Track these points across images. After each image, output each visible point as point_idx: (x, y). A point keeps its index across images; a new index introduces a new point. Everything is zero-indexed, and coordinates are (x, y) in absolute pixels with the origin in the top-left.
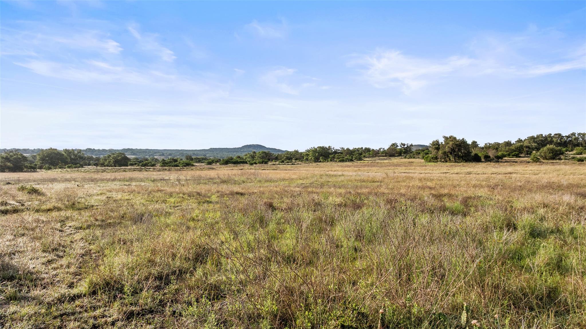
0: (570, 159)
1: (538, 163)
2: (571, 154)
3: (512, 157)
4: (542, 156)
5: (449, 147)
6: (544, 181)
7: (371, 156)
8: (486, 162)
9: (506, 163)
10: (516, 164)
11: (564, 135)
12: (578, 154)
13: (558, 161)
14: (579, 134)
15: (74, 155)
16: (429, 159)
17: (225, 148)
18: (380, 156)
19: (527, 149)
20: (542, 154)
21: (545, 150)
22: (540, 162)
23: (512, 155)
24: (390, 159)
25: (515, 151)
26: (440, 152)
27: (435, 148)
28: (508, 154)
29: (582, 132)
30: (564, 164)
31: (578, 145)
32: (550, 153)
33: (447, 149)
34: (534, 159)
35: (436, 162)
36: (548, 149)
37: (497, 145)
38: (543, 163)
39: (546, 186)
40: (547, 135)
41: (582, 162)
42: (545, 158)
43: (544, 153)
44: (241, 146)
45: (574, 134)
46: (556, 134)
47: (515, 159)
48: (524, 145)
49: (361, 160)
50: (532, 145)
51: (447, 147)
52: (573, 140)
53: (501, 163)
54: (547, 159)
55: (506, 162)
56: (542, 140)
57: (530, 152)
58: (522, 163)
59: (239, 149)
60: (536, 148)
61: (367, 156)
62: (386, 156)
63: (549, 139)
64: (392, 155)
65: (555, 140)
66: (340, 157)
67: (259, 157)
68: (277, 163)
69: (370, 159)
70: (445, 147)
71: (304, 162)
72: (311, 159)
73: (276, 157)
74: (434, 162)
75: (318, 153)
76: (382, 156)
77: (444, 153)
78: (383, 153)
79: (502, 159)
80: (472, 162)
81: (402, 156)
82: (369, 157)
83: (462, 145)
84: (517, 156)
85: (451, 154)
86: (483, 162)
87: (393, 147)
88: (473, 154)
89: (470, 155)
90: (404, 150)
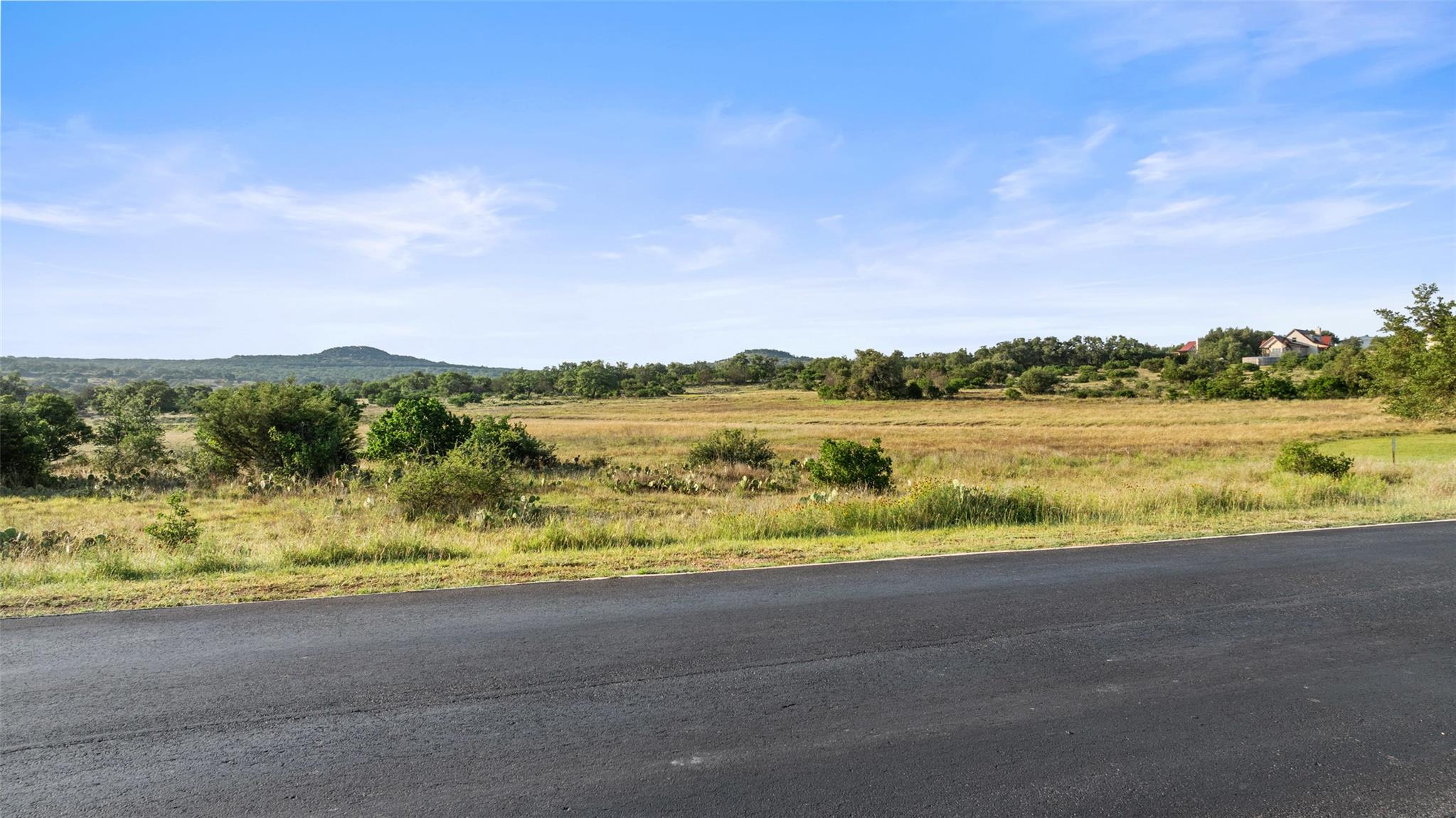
0: (1067, 392)
1: (1018, 402)
2: (1072, 380)
3: (973, 388)
4: (1024, 387)
5: (868, 372)
6: (1028, 435)
7: (696, 383)
8: (932, 399)
9: (966, 402)
10: (983, 402)
11: (1061, 341)
12: (1082, 382)
13: (1048, 396)
14: (1087, 339)
16: (828, 392)
17: (275, 356)
18: (715, 384)
19: (998, 371)
20: (1025, 384)
21: (1028, 376)
22: (1021, 399)
23: (973, 384)
24: (737, 390)
25: (978, 376)
26: (852, 381)
27: (843, 372)
28: (966, 381)
29: (1092, 336)
30: (1058, 403)
31: (1084, 361)
32: (1036, 382)
33: (864, 376)
34: (1012, 394)
35: (841, 399)
36: (1034, 374)
37: (940, 358)
38: (1026, 401)
39: (1029, 441)
40: (1032, 339)
41: (1084, 400)
42: (1029, 391)
43: (1027, 381)
44: (319, 351)
45: (1077, 339)
46: (1048, 339)
47: (978, 391)
48: (993, 363)
49: (682, 393)
50: (1006, 364)
51: (864, 372)
52: (1077, 351)
53: (958, 402)
54: (1032, 393)
55: (966, 399)
56: (1023, 351)
57: (1003, 377)
58: (992, 401)
59: (317, 359)
60: (1013, 369)
61: (688, 383)
62: (728, 383)
63: (1036, 348)
64: (739, 382)
65: (1046, 350)
66: (634, 386)
67: (446, 386)
68: (496, 400)
69: (696, 390)
70: (861, 371)
71: (564, 399)
72: (581, 392)
73: (485, 386)
74: (838, 399)
75: (596, 378)
76: (719, 383)
77: (861, 383)
78: (723, 376)
79: (958, 392)
80: (909, 398)
81: (760, 383)
82: (691, 386)
83: (891, 367)
84: (982, 385)
85: (871, 384)
86: (927, 399)
87: (738, 363)
88: (909, 385)
89: (904, 386)
90: (763, 371)
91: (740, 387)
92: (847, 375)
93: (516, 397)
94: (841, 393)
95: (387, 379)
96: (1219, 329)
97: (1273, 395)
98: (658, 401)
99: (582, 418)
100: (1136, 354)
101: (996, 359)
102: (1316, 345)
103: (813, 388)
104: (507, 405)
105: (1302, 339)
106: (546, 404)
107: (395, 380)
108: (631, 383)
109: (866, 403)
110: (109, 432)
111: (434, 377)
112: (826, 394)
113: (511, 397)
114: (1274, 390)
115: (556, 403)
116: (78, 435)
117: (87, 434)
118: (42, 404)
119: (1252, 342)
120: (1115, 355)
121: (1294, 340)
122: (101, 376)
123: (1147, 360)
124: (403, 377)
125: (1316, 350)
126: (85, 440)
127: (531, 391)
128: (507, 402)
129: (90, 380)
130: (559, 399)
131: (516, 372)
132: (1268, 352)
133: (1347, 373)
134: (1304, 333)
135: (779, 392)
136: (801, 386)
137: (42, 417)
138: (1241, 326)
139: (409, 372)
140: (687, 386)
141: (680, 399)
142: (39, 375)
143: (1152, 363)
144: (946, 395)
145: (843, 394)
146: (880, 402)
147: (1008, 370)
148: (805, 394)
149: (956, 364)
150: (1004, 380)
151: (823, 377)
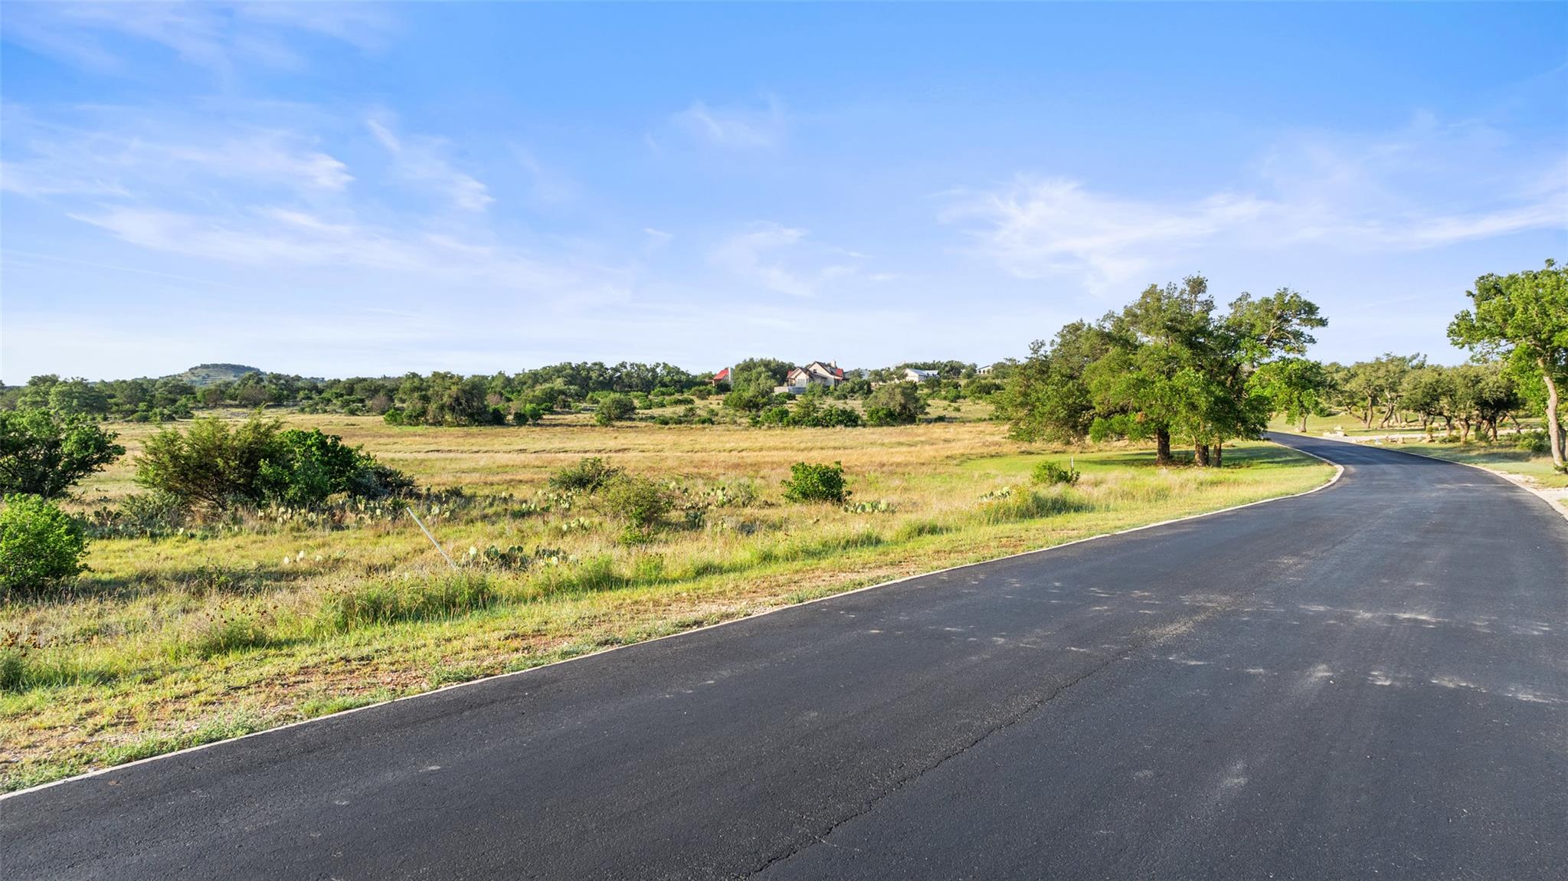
0: (646, 419)
4: (608, 413)
5: (450, 396)
8: (519, 426)
11: (608, 367)
14: (632, 366)
16: (398, 417)
20: (605, 411)
21: (608, 403)
22: (612, 426)
23: (548, 410)
25: (546, 402)
28: (540, 406)
29: (637, 362)
32: (616, 409)
33: (446, 399)
34: (603, 421)
36: (614, 401)
40: (579, 364)
43: (607, 407)
48: (555, 388)
51: (445, 395)
52: (623, 376)
60: (576, 394)
62: (245, 406)
63: (584, 373)
65: (594, 375)
66: (124, 408)
70: (442, 395)
74: (411, 425)
76: (231, 406)
77: (442, 408)
79: (541, 418)
80: (491, 425)
81: (286, 406)
82: (198, 408)
83: (474, 392)
84: (551, 411)
85: (452, 409)
86: (512, 426)
87: (251, 382)
88: (491, 411)
89: (486, 412)
90: (285, 392)
92: (426, 399)
94: (416, 419)
96: (752, 359)
97: (840, 422)
100: (680, 381)
101: (559, 383)
102: (833, 377)
103: (357, 413)
105: (821, 371)
108: (117, 405)
109: (445, 429)
112: (395, 418)
114: (840, 418)
119: (781, 373)
120: (660, 382)
121: (815, 371)
123: (696, 388)
125: (833, 381)
132: (794, 382)
133: (892, 404)
134: (822, 365)
135: (315, 416)
136: (340, 410)
138: (769, 357)
140: (192, 408)
143: (701, 391)
144: (530, 422)
145: (418, 420)
146: (465, 429)
147: (571, 396)
148: (353, 419)
149: (503, 388)
150: (569, 407)
151: (362, 401)
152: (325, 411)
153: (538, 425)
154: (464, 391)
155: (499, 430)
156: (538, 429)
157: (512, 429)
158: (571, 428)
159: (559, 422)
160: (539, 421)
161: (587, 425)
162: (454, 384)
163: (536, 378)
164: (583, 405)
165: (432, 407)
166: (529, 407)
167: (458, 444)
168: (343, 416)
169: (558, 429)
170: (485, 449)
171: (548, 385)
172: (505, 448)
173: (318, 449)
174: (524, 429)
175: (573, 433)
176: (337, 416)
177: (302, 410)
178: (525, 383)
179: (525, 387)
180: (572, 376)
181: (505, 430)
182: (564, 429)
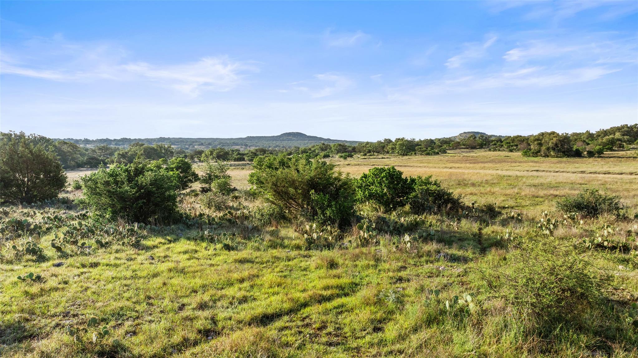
3: (607, 151)
5: (552, 143)
8: (589, 157)
15: (164, 149)
16: (528, 153)
18: (461, 149)
19: (619, 142)
23: (608, 149)
24: (473, 151)
25: (609, 145)
28: (604, 148)
33: (550, 145)
35: (537, 157)
44: (279, 134)
48: (615, 138)
49: (446, 153)
50: (624, 138)
59: (279, 138)
60: (628, 141)
61: (447, 148)
62: (468, 148)
64: (473, 148)
66: (422, 150)
67: (336, 150)
68: (359, 156)
69: (452, 151)
70: (549, 143)
71: (390, 156)
72: (398, 153)
73: (353, 149)
74: (534, 157)
75: (405, 146)
76: (463, 148)
77: (548, 149)
78: (464, 145)
79: (603, 154)
80: (575, 157)
81: (484, 148)
82: (450, 149)
83: (566, 140)
84: (611, 150)
85: (554, 149)
86: (586, 157)
87: (471, 138)
88: (574, 150)
89: (572, 151)
90: (484, 142)
91: (474, 150)
92: (540, 145)
93: (368, 155)
94: (536, 154)
95: (310, 147)
98: (436, 157)
99: (406, 166)
101: (618, 135)
104: (365, 159)
106: (383, 158)
107: (313, 147)
108: (420, 148)
109: (550, 159)
110: (206, 177)
111: (330, 146)
112: (526, 154)
113: (365, 155)
115: (387, 158)
116: (192, 178)
117: (196, 177)
118: (177, 163)
122: (199, 145)
124: (317, 145)
126: (196, 181)
127: (374, 152)
128: (364, 157)
129: (196, 147)
130: (388, 156)
131: (365, 143)
135: (495, 153)
136: (506, 150)
137: (177, 170)
139: (320, 144)
140: (447, 150)
141: (447, 156)
142: (178, 145)
144: (596, 155)
145: (537, 154)
146: (560, 159)
147: (625, 142)
148: (510, 154)
149: (587, 138)
150: (623, 147)
151: (517, 145)
152: (499, 150)
153: (601, 157)
154: (560, 141)
155: (577, 159)
156: (600, 159)
157: (585, 159)
158: (620, 159)
159: (615, 155)
160: (602, 155)
161: (631, 157)
162: (554, 137)
163: (605, 133)
164: (632, 146)
165: (544, 148)
166: (598, 147)
167: (550, 167)
168: (507, 153)
169: (612, 159)
170: (562, 170)
171: (611, 136)
172: (573, 170)
173: (387, 179)
174: (591, 160)
175: (620, 161)
176: (504, 152)
177: (490, 150)
178: (599, 136)
179: (599, 137)
180: (627, 131)
181: (581, 160)
182: (615, 159)
